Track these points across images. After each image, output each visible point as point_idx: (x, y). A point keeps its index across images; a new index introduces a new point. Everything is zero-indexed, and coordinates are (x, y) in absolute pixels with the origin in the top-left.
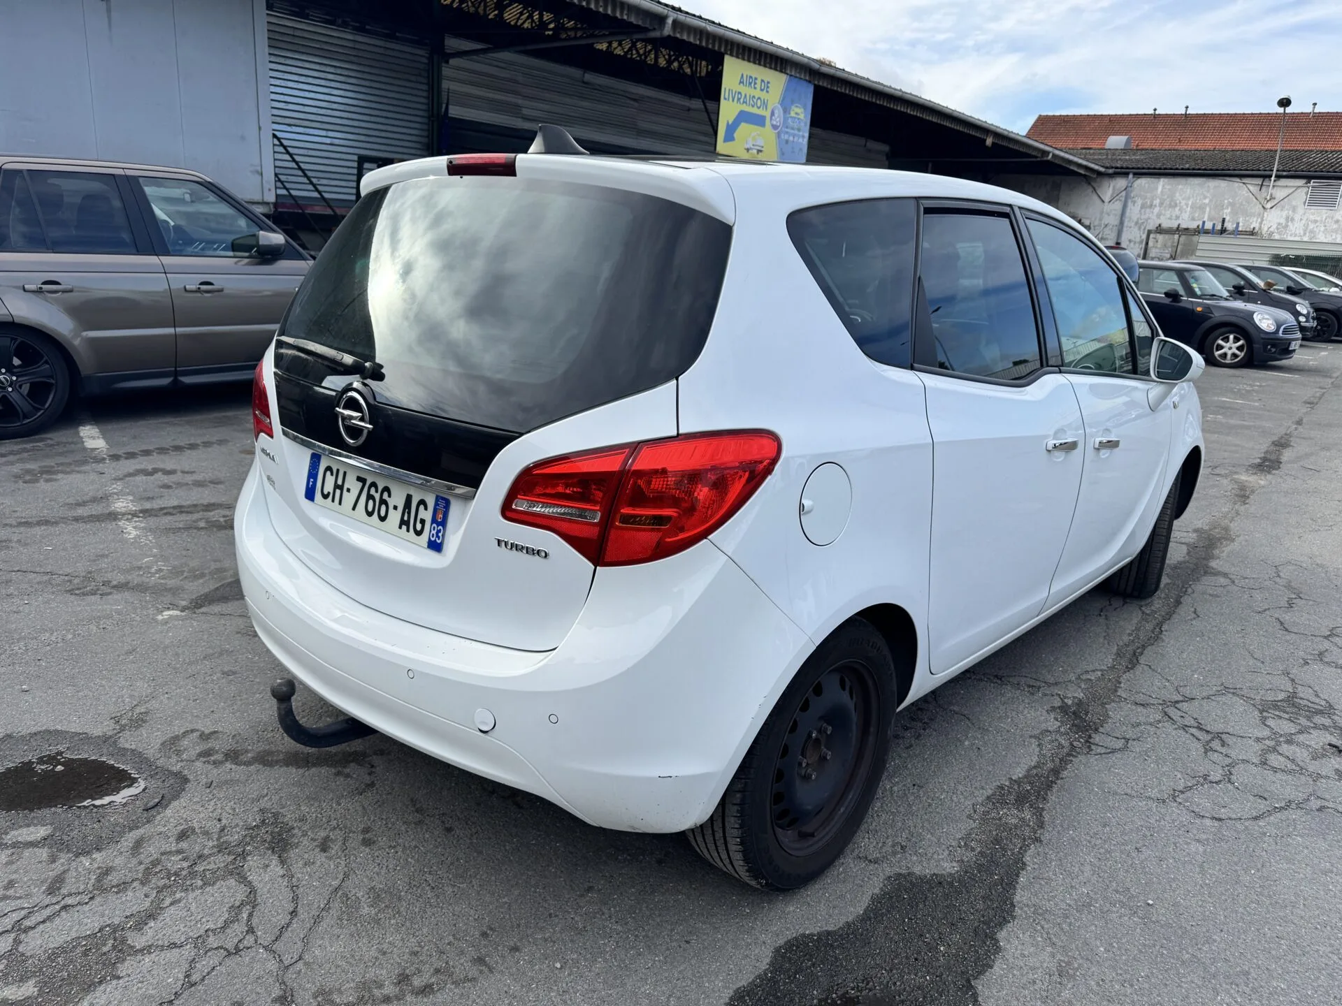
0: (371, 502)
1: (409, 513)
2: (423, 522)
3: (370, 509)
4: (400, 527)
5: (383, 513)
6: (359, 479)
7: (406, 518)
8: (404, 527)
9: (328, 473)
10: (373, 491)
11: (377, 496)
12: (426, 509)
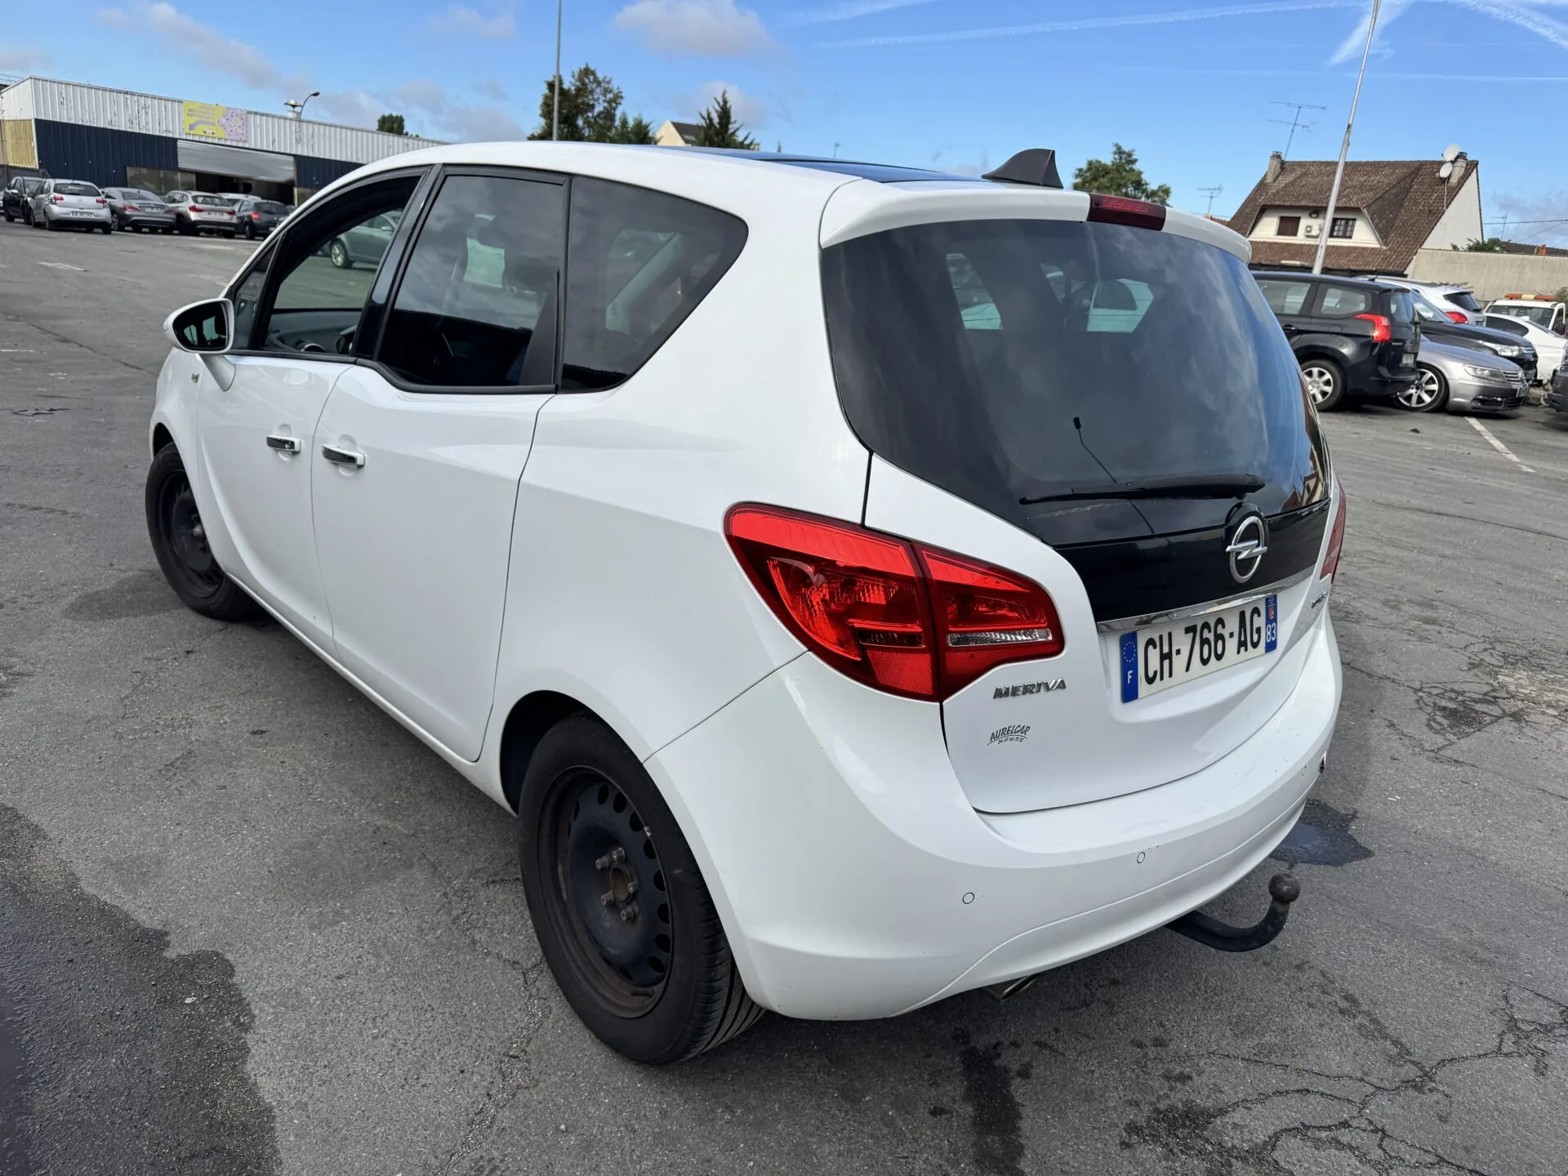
0: (1206, 647)
1: (1245, 632)
2: (1259, 630)
3: (1205, 656)
4: (1239, 652)
5: (1219, 651)
6: (1187, 630)
7: (1243, 639)
8: (1243, 649)
9: (1151, 647)
10: (1206, 634)
11: (1211, 637)
12: (1259, 615)
